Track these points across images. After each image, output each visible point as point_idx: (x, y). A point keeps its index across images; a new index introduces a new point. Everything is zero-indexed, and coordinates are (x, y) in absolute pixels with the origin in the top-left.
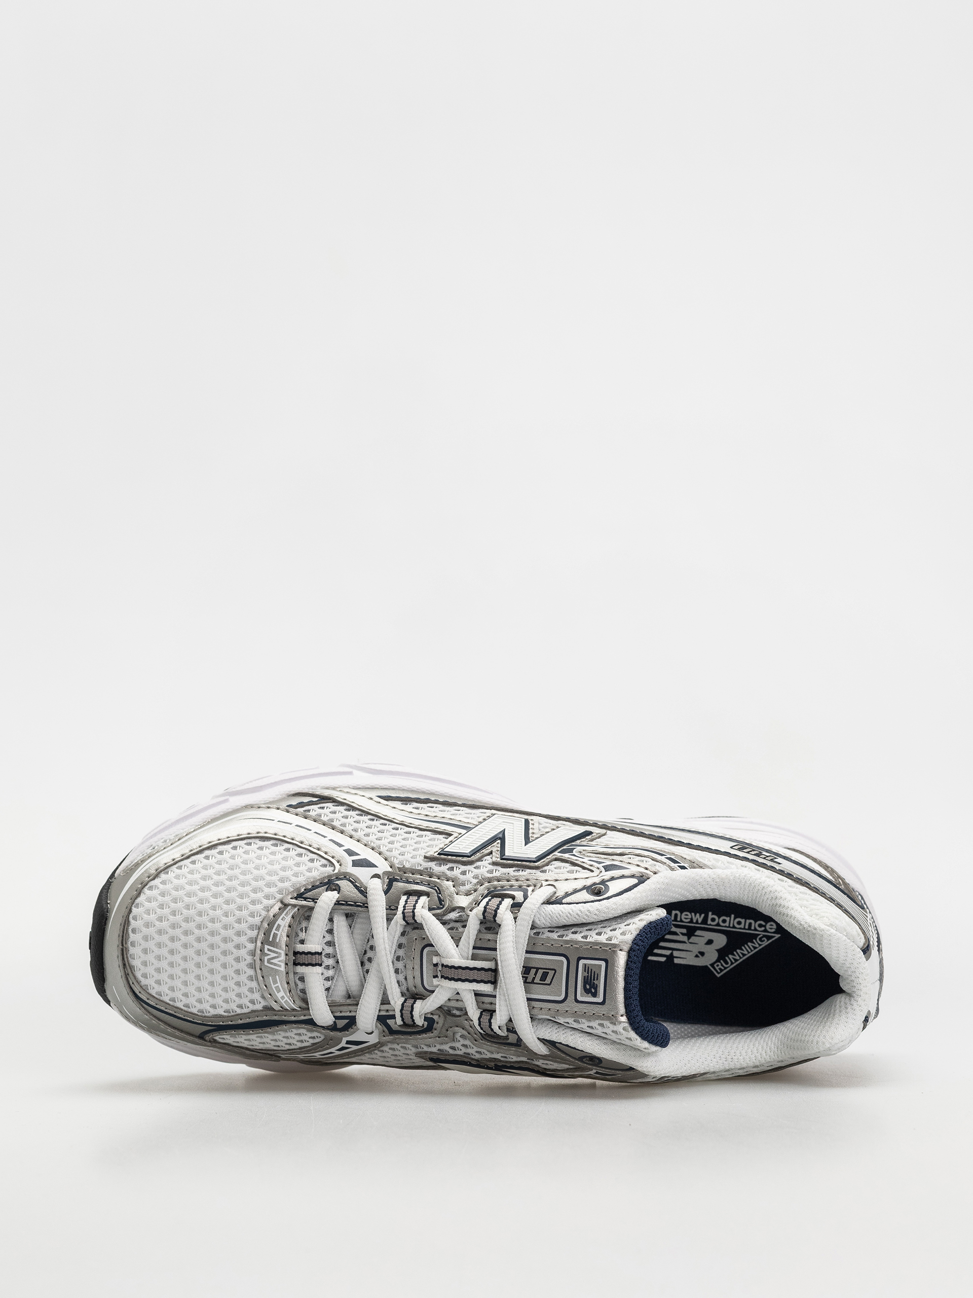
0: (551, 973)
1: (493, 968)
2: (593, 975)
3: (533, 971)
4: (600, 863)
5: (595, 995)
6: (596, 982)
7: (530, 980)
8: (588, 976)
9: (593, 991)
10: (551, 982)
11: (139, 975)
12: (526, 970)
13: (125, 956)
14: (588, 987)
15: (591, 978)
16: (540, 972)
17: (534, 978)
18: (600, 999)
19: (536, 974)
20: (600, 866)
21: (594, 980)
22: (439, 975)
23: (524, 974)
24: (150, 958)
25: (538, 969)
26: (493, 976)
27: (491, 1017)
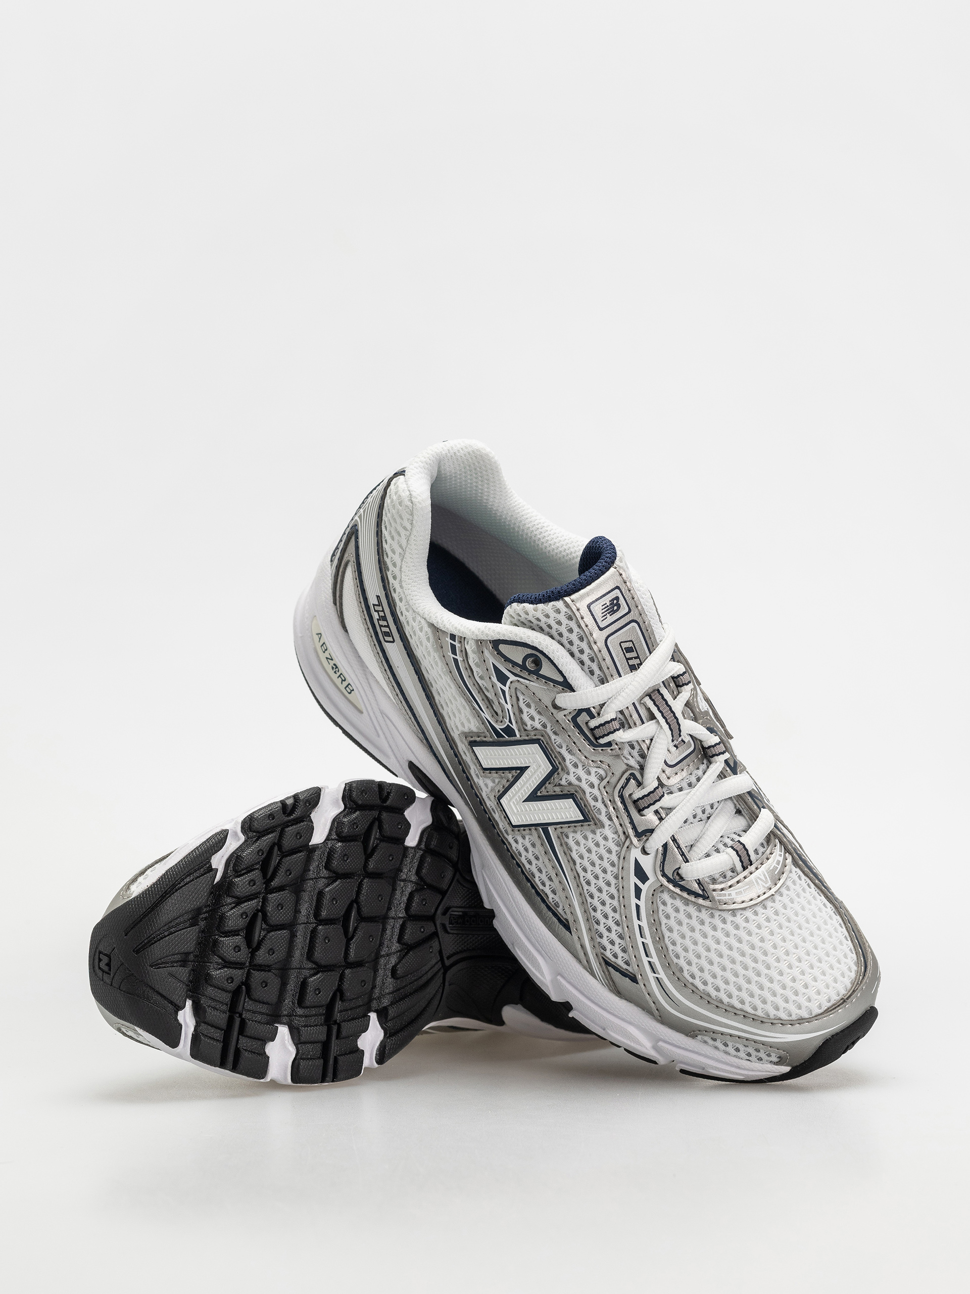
0: (624, 645)
1: (648, 697)
2: (606, 609)
3: (631, 662)
4: (504, 692)
5: (617, 598)
6: (608, 604)
7: (638, 661)
8: (609, 613)
9: (615, 602)
10: (629, 641)
11: (853, 975)
12: (633, 668)
13: (849, 993)
14: (615, 608)
15: (608, 610)
16: (628, 655)
17: (635, 658)
18: (617, 593)
19: (631, 659)
20: (506, 689)
21: (608, 606)
22: (680, 739)
23: (636, 669)
24: (837, 974)
25: (627, 659)
26: (653, 694)
27: (678, 676)
